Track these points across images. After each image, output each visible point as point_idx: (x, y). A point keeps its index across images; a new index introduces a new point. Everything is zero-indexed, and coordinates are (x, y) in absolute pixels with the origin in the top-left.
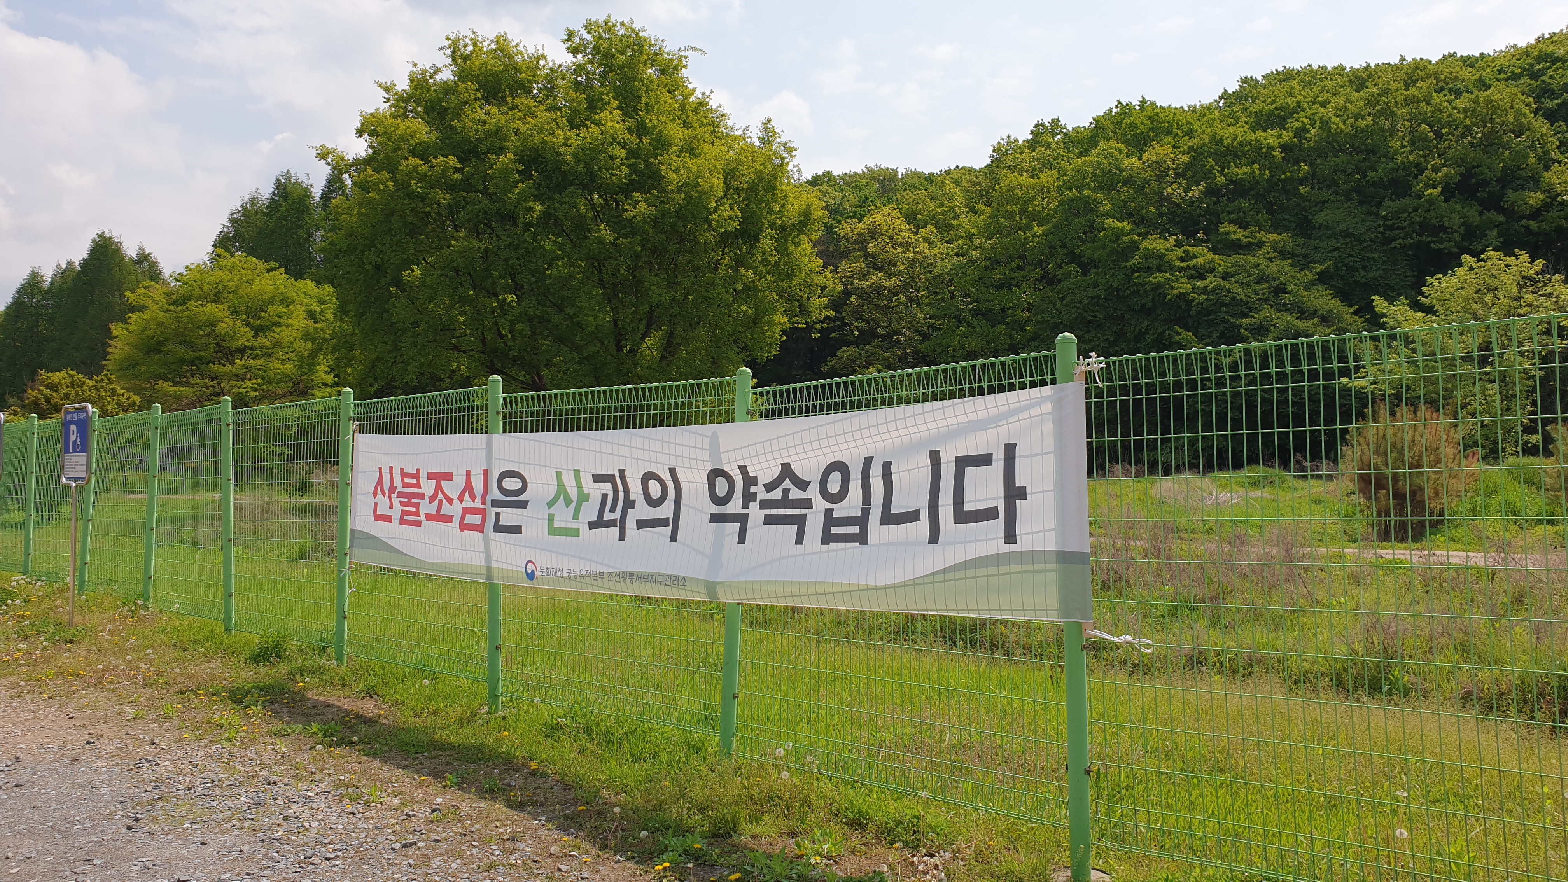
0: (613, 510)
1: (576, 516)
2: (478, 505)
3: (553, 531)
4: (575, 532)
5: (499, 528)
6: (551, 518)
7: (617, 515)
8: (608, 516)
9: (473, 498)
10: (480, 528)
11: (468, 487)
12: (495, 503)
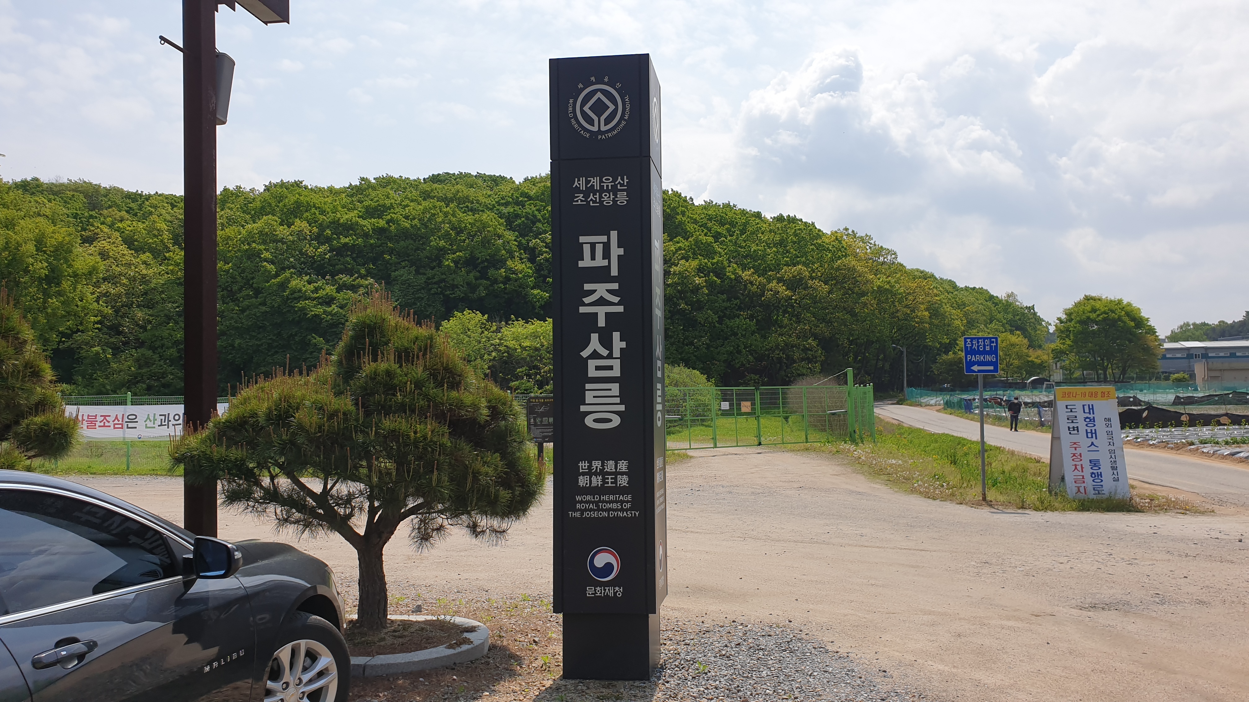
0: (165, 422)
1: (154, 424)
2: (120, 422)
3: (147, 427)
4: (154, 427)
5: (128, 428)
6: (146, 424)
7: (166, 423)
8: (163, 423)
9: (119, 421)
10: (122, 428)
11: (116, 418)
12: (126, 422)
